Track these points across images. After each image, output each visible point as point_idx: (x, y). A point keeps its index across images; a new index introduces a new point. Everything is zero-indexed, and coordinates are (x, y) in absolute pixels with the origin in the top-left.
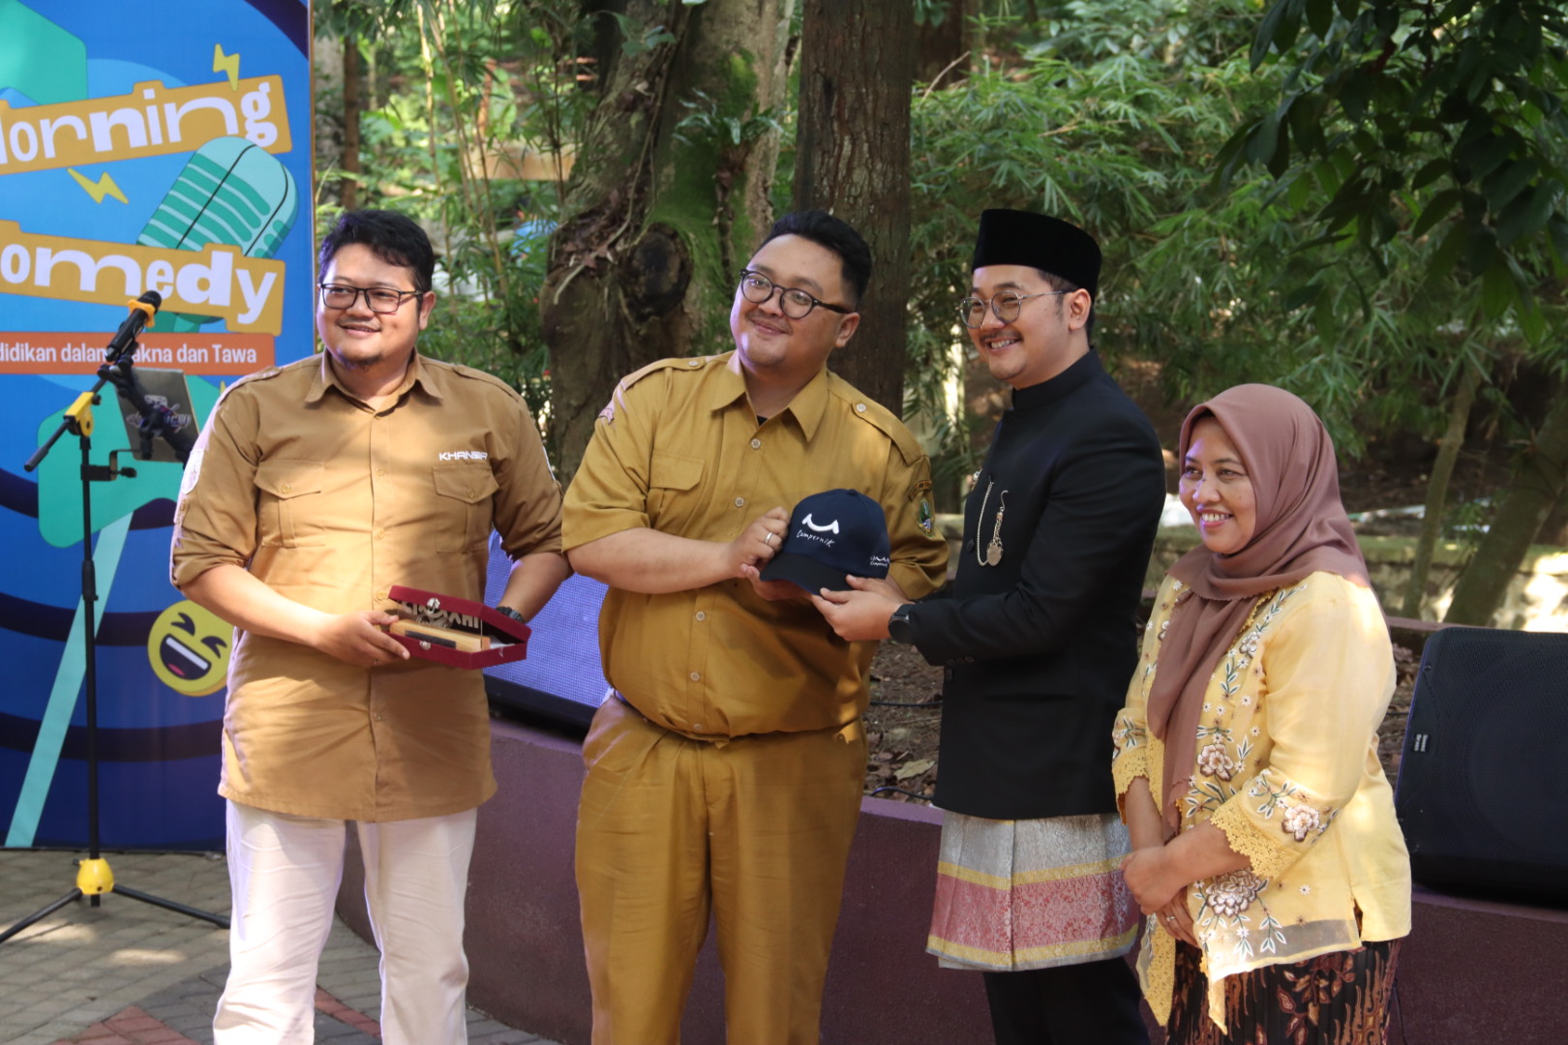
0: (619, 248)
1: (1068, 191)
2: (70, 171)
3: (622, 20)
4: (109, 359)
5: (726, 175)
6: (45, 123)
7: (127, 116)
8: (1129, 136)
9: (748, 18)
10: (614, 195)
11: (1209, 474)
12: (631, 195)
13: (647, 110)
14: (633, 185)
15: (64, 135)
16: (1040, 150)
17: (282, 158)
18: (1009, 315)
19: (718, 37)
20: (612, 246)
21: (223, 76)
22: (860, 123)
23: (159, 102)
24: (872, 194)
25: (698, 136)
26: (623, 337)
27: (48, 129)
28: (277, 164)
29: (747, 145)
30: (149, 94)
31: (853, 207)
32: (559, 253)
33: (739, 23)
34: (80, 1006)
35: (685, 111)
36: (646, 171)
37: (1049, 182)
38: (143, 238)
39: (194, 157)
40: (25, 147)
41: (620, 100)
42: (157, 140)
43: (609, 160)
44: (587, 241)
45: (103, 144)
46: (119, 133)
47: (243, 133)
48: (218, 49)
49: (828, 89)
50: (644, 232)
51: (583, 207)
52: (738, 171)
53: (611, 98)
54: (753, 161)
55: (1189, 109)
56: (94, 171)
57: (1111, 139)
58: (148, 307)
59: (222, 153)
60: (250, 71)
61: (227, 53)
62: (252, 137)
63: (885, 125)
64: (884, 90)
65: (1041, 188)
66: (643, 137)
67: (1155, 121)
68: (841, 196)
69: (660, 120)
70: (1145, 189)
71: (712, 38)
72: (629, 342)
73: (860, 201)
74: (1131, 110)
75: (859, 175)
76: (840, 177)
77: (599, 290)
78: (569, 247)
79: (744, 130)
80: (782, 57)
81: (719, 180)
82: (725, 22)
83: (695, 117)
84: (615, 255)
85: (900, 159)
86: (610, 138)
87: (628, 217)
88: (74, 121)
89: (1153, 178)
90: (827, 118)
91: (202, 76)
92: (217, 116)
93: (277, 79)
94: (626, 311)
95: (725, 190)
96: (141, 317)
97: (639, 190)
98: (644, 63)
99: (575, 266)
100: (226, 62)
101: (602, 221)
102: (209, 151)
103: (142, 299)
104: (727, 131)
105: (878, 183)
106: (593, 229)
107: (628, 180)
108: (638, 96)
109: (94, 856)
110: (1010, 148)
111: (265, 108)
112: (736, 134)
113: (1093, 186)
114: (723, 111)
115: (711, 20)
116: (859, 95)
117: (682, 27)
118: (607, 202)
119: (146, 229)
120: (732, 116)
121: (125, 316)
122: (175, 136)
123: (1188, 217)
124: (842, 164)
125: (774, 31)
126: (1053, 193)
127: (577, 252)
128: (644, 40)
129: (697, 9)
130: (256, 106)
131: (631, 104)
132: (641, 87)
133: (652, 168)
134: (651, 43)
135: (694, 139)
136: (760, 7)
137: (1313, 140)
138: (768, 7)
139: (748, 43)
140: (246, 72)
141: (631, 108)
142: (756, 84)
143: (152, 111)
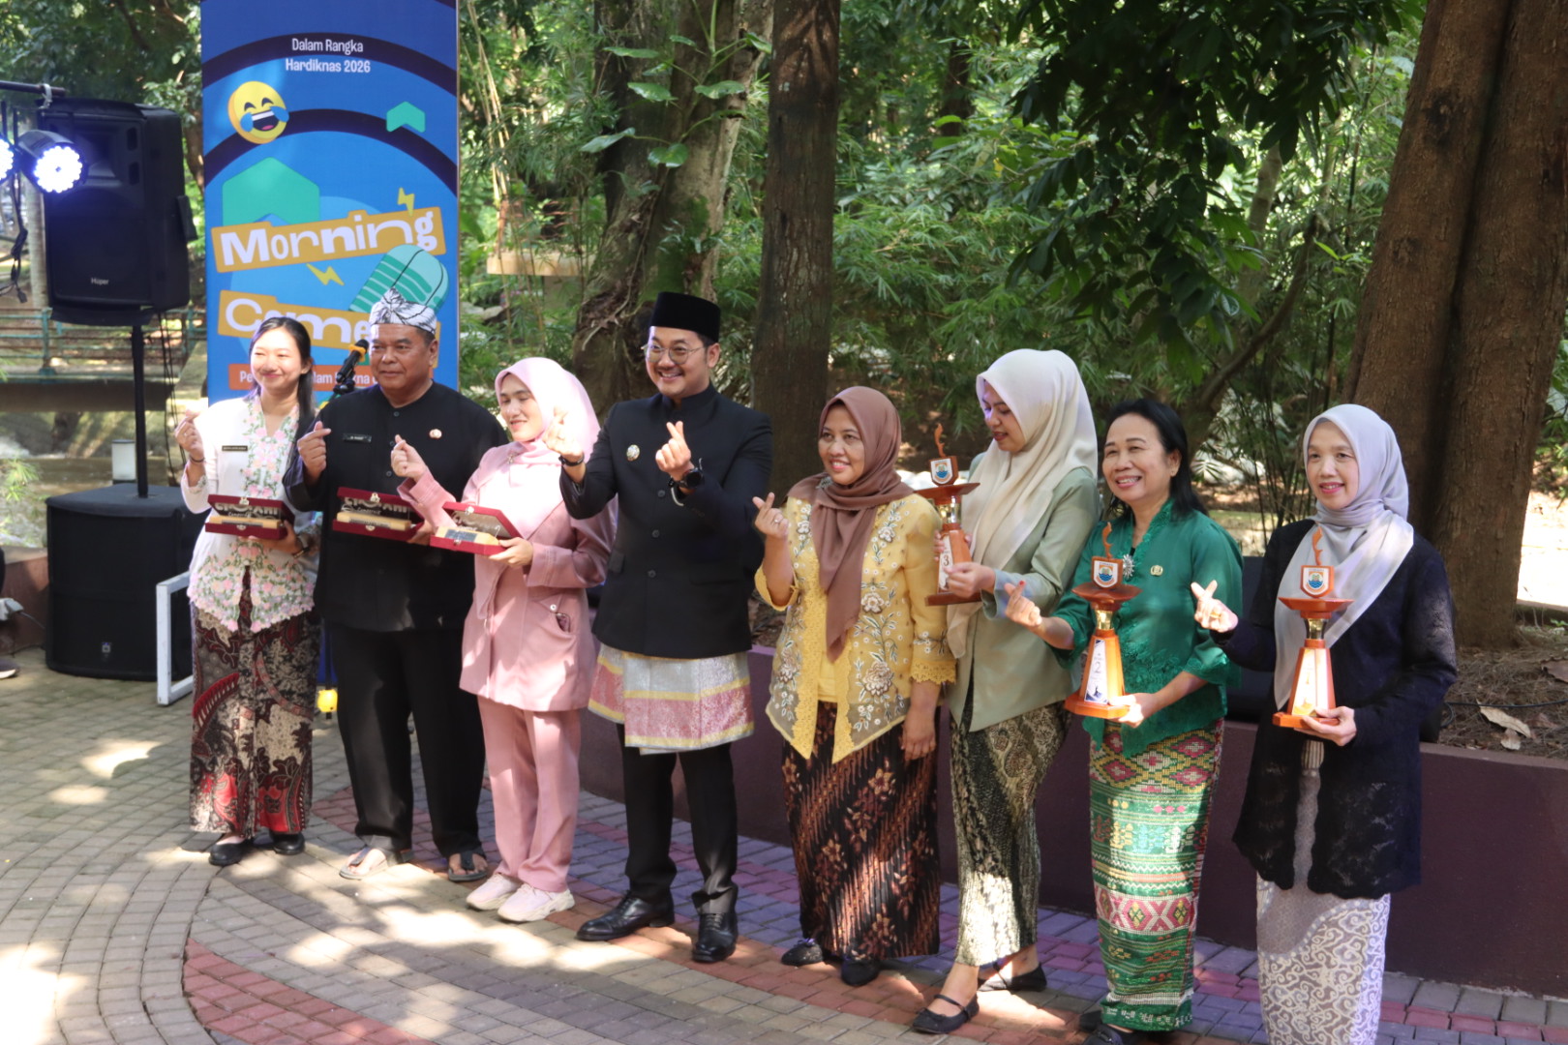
0: (622, 316)
1: (891, 285)
2: (309, 266)
3: (623, 176)
4: (339, 381)
5: (690, 272)
6: (293, 236)
7: (344, 231)
8: (926, 252)
9: (704, 176)
10: (619, 283)
11: (839, 438)
12: (630, 283)
13: (638, 232)
14: (631, 278)
15: (305, 244)
16: (874, 260)
17: (438, 257)
18: (680, 359)
19: (687, 188)
20: (618, 315)
21: (404, 207)
22: (803, 241)
23: (364, 223)
24: (810, 284)
25: (674, 248)
26: (624, 370)
27: (295, 239)
28: (436, 262)
29: (704, 254)
30: (358, 218)
31: (798, 292)
32: (584, 319)
33: (698, 179)
34: (329, 779)
35: (665, 234)
36: (639, 270)
37: (881, 280)
38: (353, 307)
39: (385, 257)
40: (280, 250)
41: (622, 225)
42: (362, 246)
43: (615, 262)
44: (602, 312)
45: (329, 248)
46: (339, 242)
47: (415, 242)
48: (401, 191)
49: (784, 219)
50: (639, 307)
51: (598, 291)
52: (697, 270)
53: (616, 224)
54: (705, 263)
55: (963, 238)
56: (323, 264)
57: (917, 255)
58: (361, 349)
59: (400, 254)
60: (421, 204)
61: (407, 193)
62: (421, 245)
63: (818, 242)
64: (818, 220)
65: (876, 284)
66: (637, 249)
67: (941, 244)
68: (791, 286)
69: (648, 238)
70: (938, 286)
71: (681, 188)
72: (629, 374)
73: (803, 288)
74: (929, 237)
75: (803, 273)
76: (790, 274)
77: (610, 342)
78: (591, 316)
79: (702, 244)
80: (722, 200)
81: (686, 275)
82: (690, 178)
83: (672, 236)
84: (620, 321)
85: (827, 263)
86: (615, 249)
87: (628, 297)
88: (311, 234)
89: (943, 278)
90: (783, 237)
91: (390, 207)
92: (399, 232)
93: (437, 209)
94: (627, 355)
95: (689, 281)
96: (357, 356)
97: (635, 281)
98: (637, 203)
99: (595, 327)
100: (406, 199)
101: (611, 300)
102: (395, 253)
103: (358, 344)
104: (692, 245)
105: (814, 278)
106: (606, 304)
107: (627, 275)
108: (633, 223)
109: (328, 688)
110: (856, 259)
111: (430, 227)
112: (698, 248)
113: (906, 283)
114: (689, 234)
115: (681, 177)
116: (803, 224)
117: (662, 181)
118: (614, 288)
119: (355, 301)
120: (695, 236)
121: (348, 355)
122: (373, 244)
123: (965, 303)
124: (792, 266)
125: (719, 184)
126: (883, 287)
127: (596, 318)
128: (637, 188)
129: (673, 170)
130: (424, 226)
131: (628, 228)
132: (635, 217)
133: (643, 267)
134: (644, 191)
135: (671, 250)
136: (712, 170)
137: (1068, 258)
138: (716, 170)
139: (704, 192)
140: (418, 205)
141: (628, 230)
142: (708, 217)
143: (359, 228)
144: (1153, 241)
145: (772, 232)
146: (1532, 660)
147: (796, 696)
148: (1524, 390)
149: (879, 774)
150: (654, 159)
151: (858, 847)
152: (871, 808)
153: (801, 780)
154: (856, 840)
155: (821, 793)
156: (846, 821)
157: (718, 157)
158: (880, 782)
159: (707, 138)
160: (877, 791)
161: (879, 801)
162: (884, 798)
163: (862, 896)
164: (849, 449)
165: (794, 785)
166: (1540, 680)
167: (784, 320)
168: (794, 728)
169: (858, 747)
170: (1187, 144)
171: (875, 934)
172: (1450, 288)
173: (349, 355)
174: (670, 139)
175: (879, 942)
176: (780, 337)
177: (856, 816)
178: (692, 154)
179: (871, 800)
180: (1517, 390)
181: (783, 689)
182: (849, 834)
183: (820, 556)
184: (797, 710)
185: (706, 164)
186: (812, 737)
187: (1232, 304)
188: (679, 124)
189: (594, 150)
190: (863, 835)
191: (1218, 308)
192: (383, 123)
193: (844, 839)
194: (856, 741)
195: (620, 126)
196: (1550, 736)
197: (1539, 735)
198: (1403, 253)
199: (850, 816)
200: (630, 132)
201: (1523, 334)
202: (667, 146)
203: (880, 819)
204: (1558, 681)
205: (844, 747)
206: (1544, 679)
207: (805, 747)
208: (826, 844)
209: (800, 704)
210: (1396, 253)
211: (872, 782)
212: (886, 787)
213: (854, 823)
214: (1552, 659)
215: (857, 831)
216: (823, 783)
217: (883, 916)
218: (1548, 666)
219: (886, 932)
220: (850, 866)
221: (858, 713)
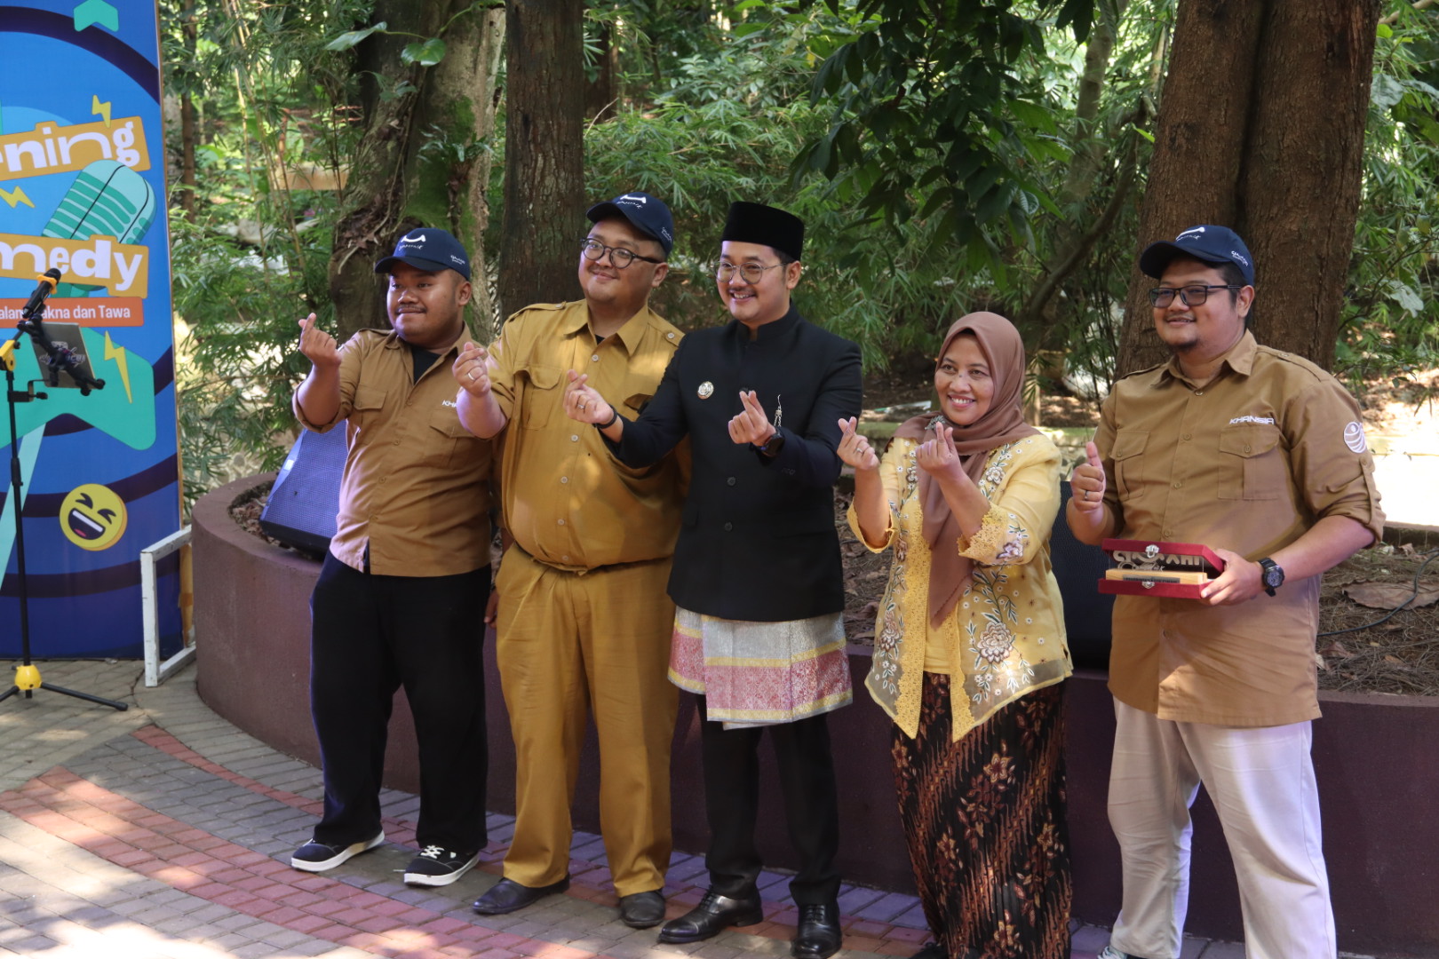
0: (382, 234)
1: (690, 192)
3: (379, 77)
4: (25, 316)
5: (455, 183)
7: (32, 146)
8: (729, 154)
9: (467, 75)
10: (378, 198)
11: (963, 372)
12: (390, 197)
13: (398, 139)
14: (390, 190)
16: (669, 164)
17: (143, 174)
18: (753, 278)
19: (448, 89)
20: (377, 233)
21: (99, 118)
22: (548, 144)
23: (54, 136)
24: (559, 193)
25: (435, 157)
28: (140, 178)
29: (469, 162)
30: (47, 130)
31: (545, 202)
32: (340, 239)
33: (461, 79)
34: (20, 767)
35: (426, 140)
36: (399, 181)
37: (676, 186)
38: (46, 232)
39: (80, 174)
41: (380, 132)
42: (54, 163)
43: (373, 174)
44: (359, 230)
45: (15, 166)
46: (26, 158)
47: (115, 157)
48: (95, 98)
49: (526, 121)
50: (399, 223)
51: (356, 207)
52: (464, 180)
53: (373, 131)
54: (474, 173)
55: (768, 136)
56: (9, 185)
57: (716, 156)
58: (52, 280)
59: (99, 171)
61: (102, 101)
62: (121, 160)
63: (566, 146)
64: (564, 122)
65: (671, 190)
66: (397, 158)
67: (745, 143)
68: (538, 196)
69: (408, 146)
70: (741, 190)
71: (442, 89)
73: (551, 198)
74: (730, 137)
75: (549, 181)
76: (536, 182)
77: (370, 263)
78: (348, 235)
79: (466, 152)
80: (491, 102)
81: (450, 187)
82: (451, 77)
83: (432, 143)
84: (380, 239)
85: (577, 170)
86: (373, 159)
87: (388, 213)
89: (746, 182)
90: (525, 142)
91: (86, 118)
92: (96, 145)
93: (138, 119)
95: (455, 193)
96: (47, 287)
97: (395, 194)
98: (396, 106)
99: (352, 248)
100: (101, 108)
101: (370, 216)
102: (91, 170)
103: (47, 275)
104: (455, 153)
105: (563, 186)
106: (364, 222)
107: (387, 187)
108: (392, 130)
109: (27, 663)
110: (649, 162)
111: (130, 139)
112: (461, 155)
113: (706, 188)
114: (452, 139)
115: (441, 77)
116: (548, 126)
117: (421, 81)
118: (373, 203)
119: (48, 225)
120: (458, 142)
121: (36, 286)
122: (66, 160)
124: (538, 173)
125: (485, 84)
126: (679, 194)
127: (353, 238)
128: (395, 90)
129: (431, 68)
130: (123, 138)
131: (387, 135)
132: (394, 123)
133: (403, 179)
134: (400, 93)
135: (432, 158)
136: (475, 68)
137: (854, 153)
138: (481, 68)
139: (467, 92)
140: (117, 114)
141: (387, 138)
142: (474, 121)
143: (49, 142)
144: (946, 132)
145: (515, 137)
146: (1333, 584)
147: (899, 668)
148: (1316, 287)
149: (995, 758)
150: (408, 56)
151: (975, 843)
152: (987, 798)
153: (913, 764)
154: (971, 835)
155: (932, 780)
156: (960, 813)
157: (483, 54)
158: (997, 768)
159: (468, 31)
160: (994, 780)
161: (997, 792)
162: (1001, 788)
163: (981, 900)
164: (975, 384)
165: (907, 770)
166: (1339, 605)
167: (531, 234)
168: (896, 703)
169: (979, 723)
170: (980, 24)
171: (998, 944)
172: (1234, 177)
173: (38, 285)
174: (427, 34)
175: (1002, 952)
176: (528, 252)
177: (970, 808)
178: (452, 51)
179: (987, 788)
180: (1308, 286)
181: (884, 658)
182: (964, 828)
183: (923, 508)
184: (900, 682)
185: (468, 61)
186: (917, 713)
187: (1030, 201)
188: (436, 17)
189: (340, 49)
190: (980, 829)
191: (1016, 206)
192: (70, 21)
193: (958, 835)
194: (977, 715)
195: (374, 20)
196: (1345, 667)
197: (1333, 666)
198: (1181, 140)
199: (964, 808)
200: (381, 26)
201: (1312, 225)
202: (422, 42)
203: (998, 812)
204: (1359, 605)
205: (963, 724)
206: (1344, 604)
207: (910, 728)
208: (940, 838)
209: (904, 676)
210: (1173, 140)
211: (987, 769)
212: (1003, 775)
213: (969, 815)
214: (1355, 582)
215: (972, 825)
216: (934, 767)
217: (1005, 924)
218: (1349, 590)
219: (1010, 942)
220: (966, 864)
221: (976, 684)
